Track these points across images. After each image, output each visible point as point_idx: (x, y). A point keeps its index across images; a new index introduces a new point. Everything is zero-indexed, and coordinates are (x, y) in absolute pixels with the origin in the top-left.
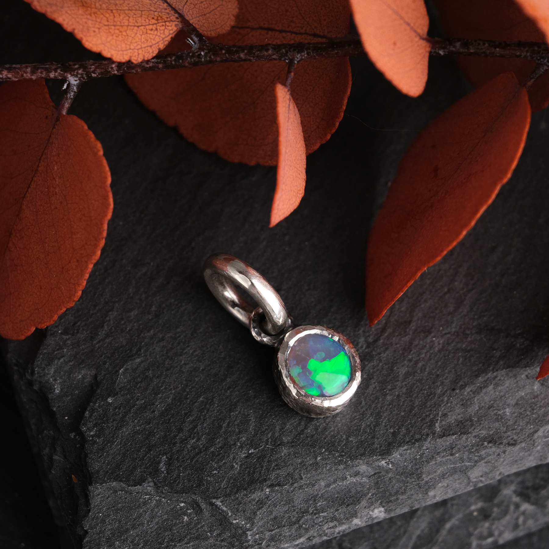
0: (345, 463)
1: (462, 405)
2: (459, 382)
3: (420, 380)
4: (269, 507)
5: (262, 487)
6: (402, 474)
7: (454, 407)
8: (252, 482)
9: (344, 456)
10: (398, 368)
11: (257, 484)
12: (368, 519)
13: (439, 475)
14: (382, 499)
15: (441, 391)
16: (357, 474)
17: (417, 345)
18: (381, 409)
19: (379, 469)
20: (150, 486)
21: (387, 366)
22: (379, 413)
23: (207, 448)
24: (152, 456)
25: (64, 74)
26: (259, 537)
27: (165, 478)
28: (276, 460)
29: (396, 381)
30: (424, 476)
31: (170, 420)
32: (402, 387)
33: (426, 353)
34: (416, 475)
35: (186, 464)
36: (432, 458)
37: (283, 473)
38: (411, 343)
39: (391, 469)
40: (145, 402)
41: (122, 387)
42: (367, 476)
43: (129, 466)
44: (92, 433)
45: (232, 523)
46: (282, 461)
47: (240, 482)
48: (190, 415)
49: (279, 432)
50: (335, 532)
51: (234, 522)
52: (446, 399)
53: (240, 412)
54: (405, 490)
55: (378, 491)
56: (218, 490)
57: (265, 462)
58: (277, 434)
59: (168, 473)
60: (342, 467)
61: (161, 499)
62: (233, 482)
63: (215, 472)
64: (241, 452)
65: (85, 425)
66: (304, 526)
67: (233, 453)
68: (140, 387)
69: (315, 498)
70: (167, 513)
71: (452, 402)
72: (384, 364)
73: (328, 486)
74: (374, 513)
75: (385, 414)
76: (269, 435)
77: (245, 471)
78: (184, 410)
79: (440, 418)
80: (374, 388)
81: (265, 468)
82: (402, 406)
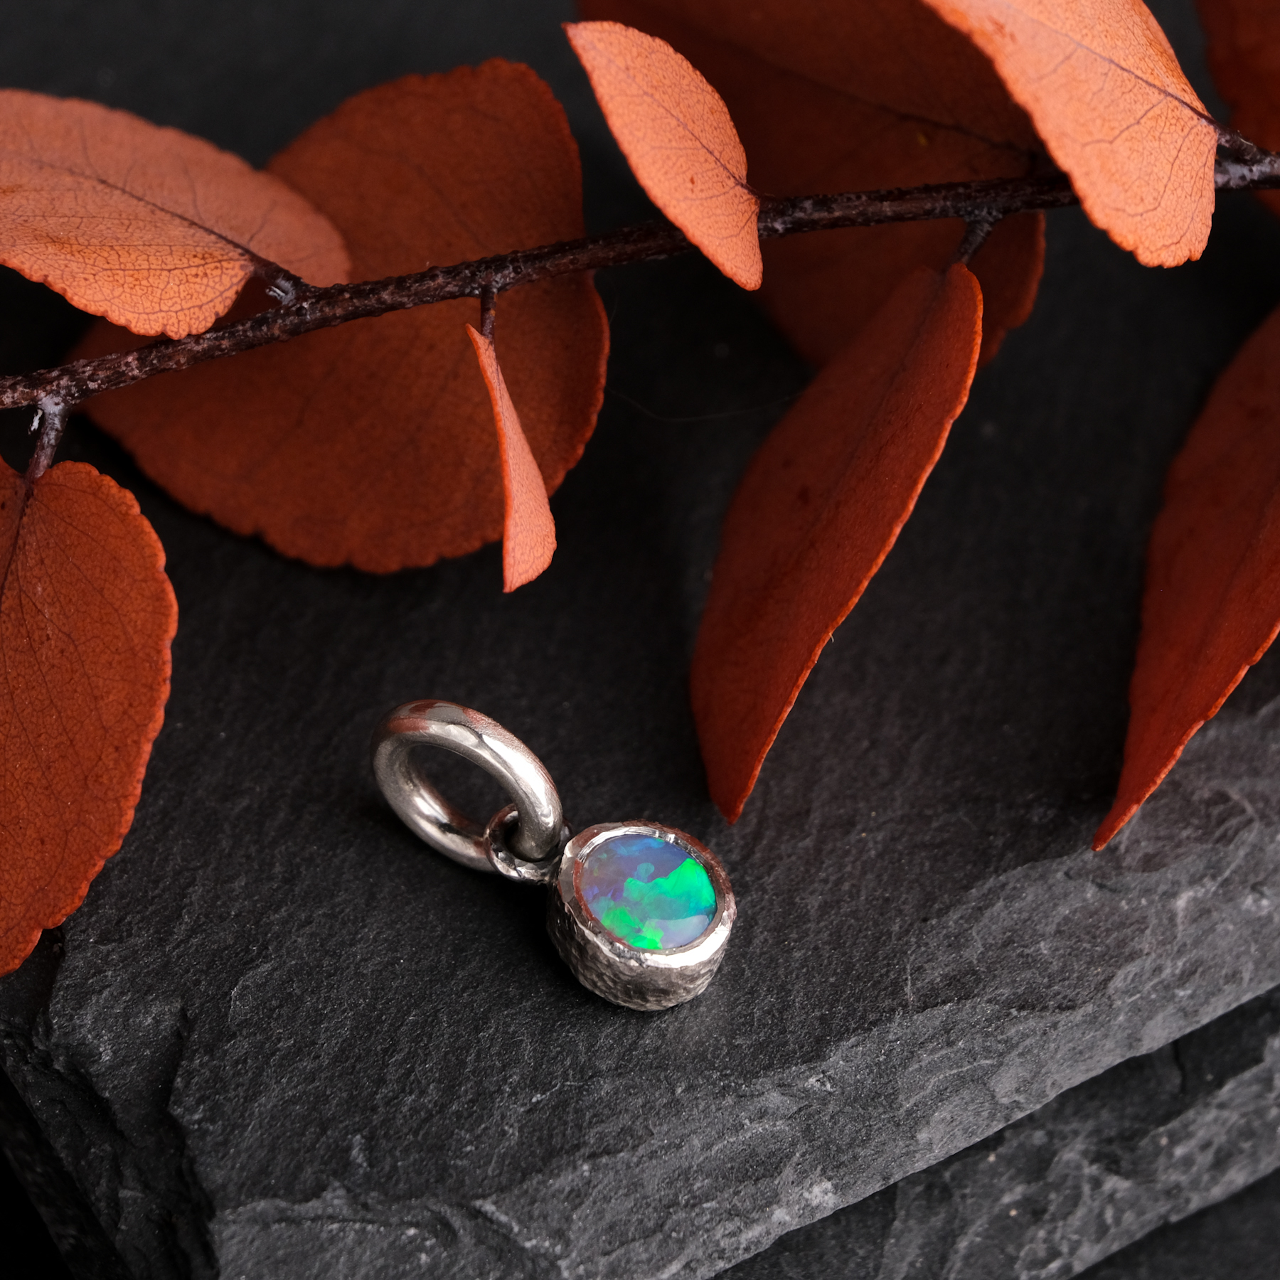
0: (735, 1090)
1: (950, 945)
2: (934, 903)
3: (854, 914)
4: (595, 1203)
5: (574, 1161)
6: (855, 1100)
7: (933, 953)
8: (551, 1154)
9: (730, 1075)
10: (802, 899)
11: (562, 1157)
12: (803, 1209)
13: (932, 1093)
14: (825, 1161)
15: (900, 927)
16: (762, 1114)
17: (832, 851)
18: (786, 977)
19: (807, 1097)
20: (338, 1197)
21: (780, 898)
22: (782, 987)
23: (442, 1108)
24: (331, 1141)
25: (32, 393)
26: (585, 1270)
27: (367, 1177)
28: (592, 1106)
29: (805, 923)
30: (901, 1097)
31: (354, 1067)
32: (819, 932)
33: (854, 862)
34: (885, 1096)
35: (406, 1143)
36: (910, 1055)
37: (611, 1128)
38: (818, 850)
39: (830, 1093)
40: (295, 1040)
41: (242, 1022)
42: (784, 1117)
43: (288, 1166)
44: (197, 1117)
45: (523, 1249)
46: (605, 1107)
47: (526, 1158)
48: (394, 1051)
49: (586, 1053)
50: (739, 1243)
51: (528, 1245)
52: (913, 940)
53: (497, 1029)
54: (868, 1135)
55: (813, 1146)
56: (483, 1181)
57: (568, 1113)
58: (582, 1059)
59: (371, 1165)
60: (729, 1100)
61: (365, 1228)
62: (510, 1164)
63: (469, 1148)
64: (515, 1103)
65: (179, 1103)
66: (674, 1234)
67: (499, 1107)
68: (280, 1016)
69: (686, 1175)
70: (382, 1253)
71: (927, 944)
72: (774, 895)
73: (708, 1146)
74: (814, 1194)
75: (796, 987)
76: (568, 1062)
77: (532, 1137)
78: (381, 1044)
79: (911, 975)
80: (763, 943)
81: (571, 1124)
82: (826, 966)
